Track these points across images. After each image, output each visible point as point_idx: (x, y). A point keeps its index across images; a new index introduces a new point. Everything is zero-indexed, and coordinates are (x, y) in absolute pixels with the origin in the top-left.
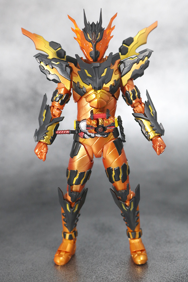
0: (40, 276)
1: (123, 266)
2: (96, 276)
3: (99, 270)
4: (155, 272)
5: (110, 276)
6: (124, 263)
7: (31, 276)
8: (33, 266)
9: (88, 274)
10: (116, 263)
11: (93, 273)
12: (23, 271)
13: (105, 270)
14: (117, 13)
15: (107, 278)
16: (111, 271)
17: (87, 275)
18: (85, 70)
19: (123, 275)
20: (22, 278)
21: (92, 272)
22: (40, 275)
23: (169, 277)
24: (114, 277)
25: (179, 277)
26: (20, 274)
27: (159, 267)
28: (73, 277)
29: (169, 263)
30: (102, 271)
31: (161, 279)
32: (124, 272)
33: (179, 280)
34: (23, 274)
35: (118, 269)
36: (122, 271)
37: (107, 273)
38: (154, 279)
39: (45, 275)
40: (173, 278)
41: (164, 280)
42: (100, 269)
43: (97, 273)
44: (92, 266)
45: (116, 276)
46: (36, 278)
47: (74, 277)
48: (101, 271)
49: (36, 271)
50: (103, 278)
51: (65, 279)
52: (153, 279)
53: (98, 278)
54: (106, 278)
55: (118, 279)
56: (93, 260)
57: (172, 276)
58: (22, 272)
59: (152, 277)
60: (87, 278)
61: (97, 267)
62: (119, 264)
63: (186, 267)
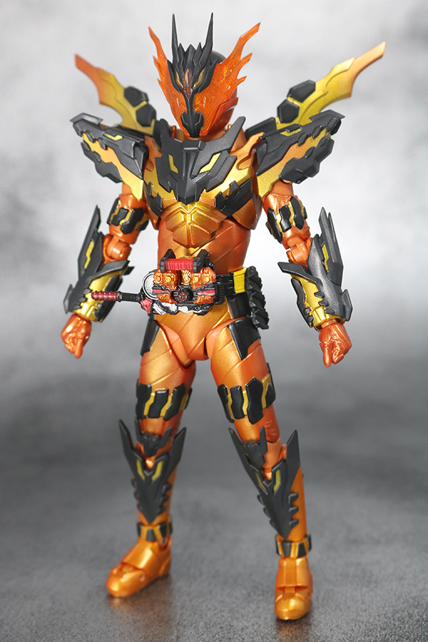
0: (75, 626)
1: (261, 598)
2: (206, 623)
3: (209, 609)
4: (335, 609)
5: (235, 621)
6: (263, 591)
7: (53, 625)
8: (53, 603)
9: (185, 618)
10: (244, 592)
11: (197, 616)
12: (32, 615)
13: (223, 609)
14: (259, 24)
15: (232, 626)
16: (236, 609)
17: (185, 620)
18: (170, 156)
19: (266, 619)
20: (34, 631)
21: (193, 614)
22: (76, 623)
23: (371, 620)
24: (246, 624)
25: (394, 620)
26: (27, 623)
27: (344, 598)
28: (152, 626)
29: (364, 590)
30: (216, 612)
31: (353, 625)
32: (267, 612)
33: (395, 625)
34: (34, 622)
35: (251, 605)
36: (261, 610)
37: (229, 615)
38: (337, 626)
39: (87, 624)
40: (379, 621)
41: (360, 626)
42: (210, 606)
43: (206, 615)
44: (191, 601)
45: (250, 621)
46: (66, 630)
47: (154, 627)
48: (215, 610)
49: (64, 613)
50: (221, 628)
51: (135, 630)
52: (334, 625)
53: (210, 627)
54: (229, 627)
55: (255, 628)
56: (190, 587)
57: (377, 618)
58: (32, 618)
59: (332, 621)
60: (185, 627)
61: (203, 602)
62: (252, 594)
63: (404, 596)
